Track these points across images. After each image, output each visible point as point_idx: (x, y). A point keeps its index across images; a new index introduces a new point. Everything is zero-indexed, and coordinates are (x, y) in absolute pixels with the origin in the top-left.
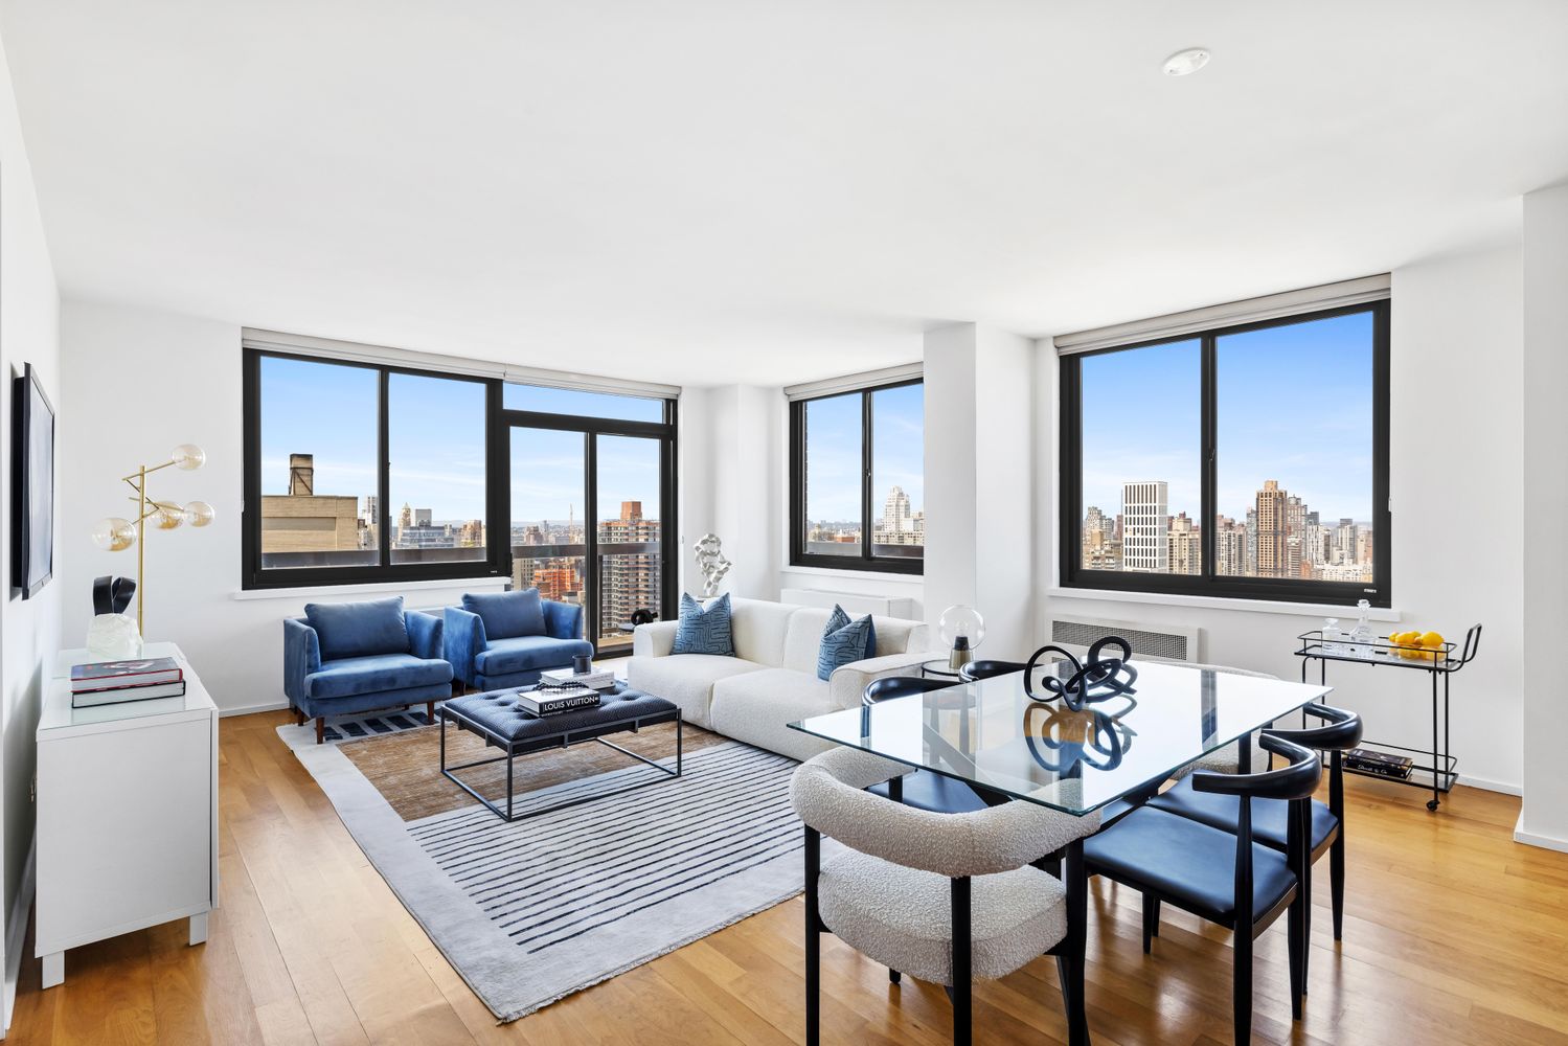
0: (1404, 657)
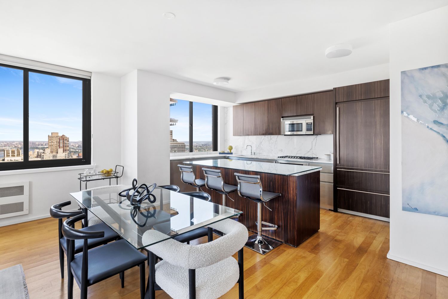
0: (106, 176)
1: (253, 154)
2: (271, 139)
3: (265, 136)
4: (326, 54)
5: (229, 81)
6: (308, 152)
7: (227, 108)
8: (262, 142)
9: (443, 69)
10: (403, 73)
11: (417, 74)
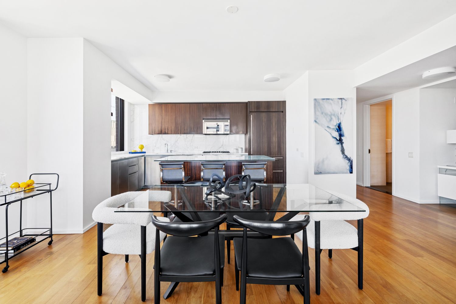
1: (169, 151)
2: (187, 138)
3: (180, 135)
4: (264, 79)
5: (171, 80)
6: (220, 148)
7: (134, 105)
8: (177, 141)
9: (331, 101)
10: (315, 99)
11: (321, 102)
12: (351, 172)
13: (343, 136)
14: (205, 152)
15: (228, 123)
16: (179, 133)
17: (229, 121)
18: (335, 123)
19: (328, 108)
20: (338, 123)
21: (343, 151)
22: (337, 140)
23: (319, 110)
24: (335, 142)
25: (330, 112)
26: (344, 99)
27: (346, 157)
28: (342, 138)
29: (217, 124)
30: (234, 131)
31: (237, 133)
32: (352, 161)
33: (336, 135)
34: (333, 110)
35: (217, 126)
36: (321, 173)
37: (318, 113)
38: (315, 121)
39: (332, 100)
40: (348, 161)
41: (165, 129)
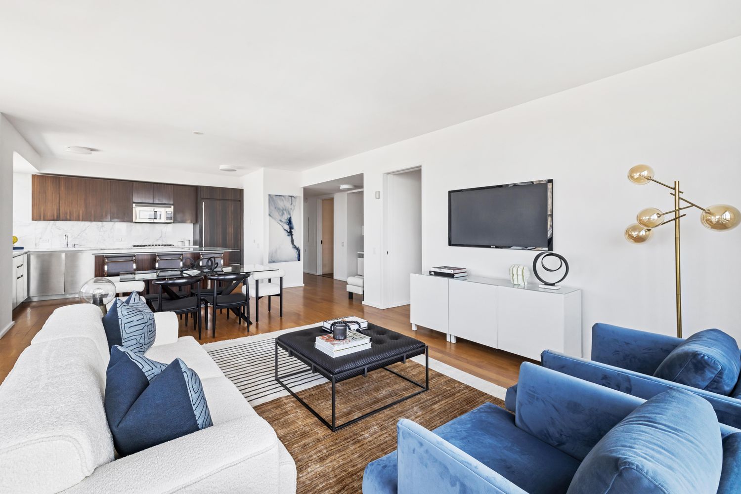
1: (70, 246)
2: (103, 226)
3: (91, 223)
4: (220, 169)
6: (158, 240)
8: (84, 231)
9: (283, 198)
10: (269, 195)
11: (274, 197)
12: (299, 260)
13: (293, 228)
14: (134, 246)
15: (171, 210)
16: (93, 219)
17: (172, 207)
18: (286, 217)
19: (281, 204)
20: (289, 217)
21: (292, 242)
22: (288, 232)
23: (273, 204)
24: (286, 234)
25: (283, 208)
26: (293, 196)
27: (295, 247)
28: (292, 230)
29: (154, 209)
30: (179, 219)
31: (183, 221)
32: (300, 250)
33: (287, 227)
34: (285, 206)
35: (154, 212)
36: (274, 262)
37: (272, 208)
38: (270, 215)
39: (283, 196)
40: (296, 251)
41: (66, 214)
